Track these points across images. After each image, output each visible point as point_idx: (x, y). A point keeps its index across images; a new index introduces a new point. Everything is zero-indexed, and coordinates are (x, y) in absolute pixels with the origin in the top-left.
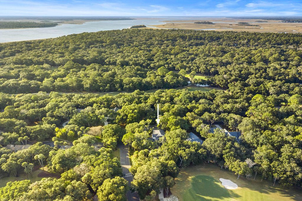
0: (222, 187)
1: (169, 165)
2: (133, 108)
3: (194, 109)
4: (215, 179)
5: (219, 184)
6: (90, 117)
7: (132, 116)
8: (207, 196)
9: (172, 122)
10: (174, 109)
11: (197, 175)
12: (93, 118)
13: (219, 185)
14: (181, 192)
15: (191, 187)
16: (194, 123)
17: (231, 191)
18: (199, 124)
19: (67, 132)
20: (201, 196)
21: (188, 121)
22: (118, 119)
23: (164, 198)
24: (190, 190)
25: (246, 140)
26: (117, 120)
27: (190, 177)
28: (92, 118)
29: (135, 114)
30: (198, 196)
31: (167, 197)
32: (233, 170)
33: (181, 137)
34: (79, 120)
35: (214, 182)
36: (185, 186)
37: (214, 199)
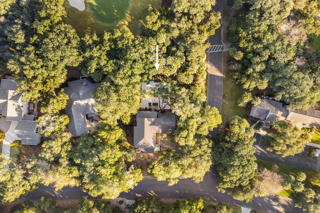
4: (92, 12)
36: (139, 5)
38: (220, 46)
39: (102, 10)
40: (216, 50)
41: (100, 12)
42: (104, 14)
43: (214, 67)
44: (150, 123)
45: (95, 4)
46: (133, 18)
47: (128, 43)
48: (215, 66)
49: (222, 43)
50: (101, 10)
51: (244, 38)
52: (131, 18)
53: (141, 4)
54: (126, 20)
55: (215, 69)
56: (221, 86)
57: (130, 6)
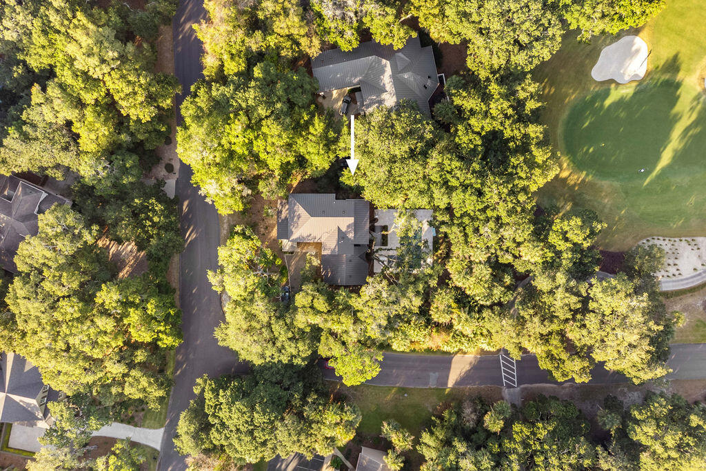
0: (632, 90)
36: (606, 201)
37: (675, 141)
38: (516, 380)
39: (593, 119)
40: (505, 371)
41: (588, 116)
42: (584, 124)
43: (467, 367)
44: (344, 229)
45: (608, 102)
46: (576, 188)
47: (520, 178)
48: (470, 370)
49: (522, 386)
50: (592, 117)
51: (533, 433)
52: (576, 183)
53: (608, 206)
54: (571, 173)
55: (464, 370)
56: (427, 384)
57: (603, 182)
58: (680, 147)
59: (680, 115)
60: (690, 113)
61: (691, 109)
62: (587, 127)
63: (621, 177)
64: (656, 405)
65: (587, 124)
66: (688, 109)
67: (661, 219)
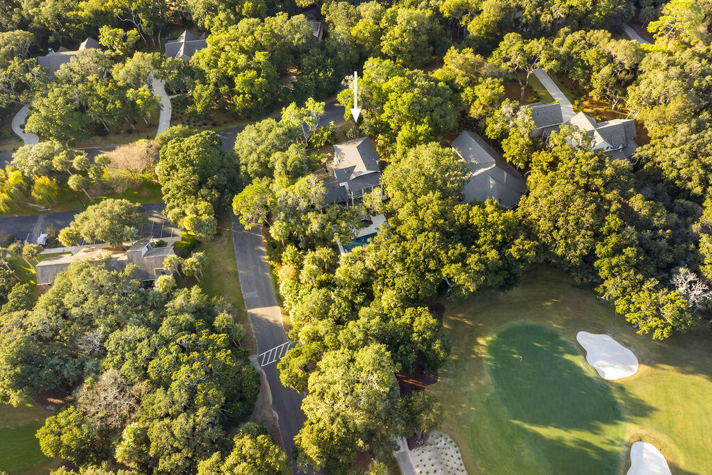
0: (591, 374)
1: (415, 337)
2: (246, 41)
3: (465, 18)
4: (563, 339)
5: (578, 360)
6: (99, 98)
7: (250, 83)
8: (546, 424)
9: (400, 108)
10: (397, 30)
11: (504, 327)
12: (110, 106)
13: (580, 368)
14: (460, 413)
15: (492, 389)
16: (477, 103)
17: (621, 388)
18: (494, 103)
19: (30, 182)
20: (527, 426)
21: (454, 88)
22: (200, 96)
23: (411, 448)
24: (488, 403)
25: (664, 165)
26: (199, 106)
27: (481, 341)
28: (106, 102)
29: (259, 75)
30: (519, 428)
31: (418, 446)
32: (630, 317)
33: (441, 190)
34: (62, 118)
35: (562, 353)
36: (472, 385)
37: (570, 436)
38: (268, 363)
39: (545, 349)
40: (274, 351)
41: (547, 344)
42: (537, 343)
43: (271, 320)
45: (568, 357)
46: (473, 356)
48: (269, 322)
49: (263, 372)
50: (547, 348)
52: (477, 353)
53: (468, 389)
54: (485, 346)
55: (267, 318)
56: (246, 291)
57: (488, 376)
58: (567, 443)
59: (598, 432)
60: (607, 442)
61: (611, 441)
62: (536, 347)
63: (501, 390)
64: (277, 451)
65: (539, 345)
66: (610, 438)
67: (480, 449)
